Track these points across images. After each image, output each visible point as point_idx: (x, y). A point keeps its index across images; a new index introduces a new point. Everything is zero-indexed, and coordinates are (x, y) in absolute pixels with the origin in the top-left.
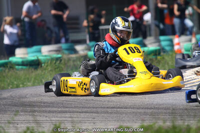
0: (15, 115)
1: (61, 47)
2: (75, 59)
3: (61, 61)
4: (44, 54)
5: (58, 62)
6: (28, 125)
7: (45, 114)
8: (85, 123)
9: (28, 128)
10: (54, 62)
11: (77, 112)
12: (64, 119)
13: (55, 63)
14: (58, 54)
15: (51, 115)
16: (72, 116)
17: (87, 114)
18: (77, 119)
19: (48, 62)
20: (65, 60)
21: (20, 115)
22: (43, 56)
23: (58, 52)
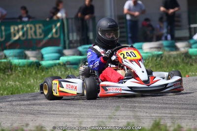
0: (116, 110)
1: (162, 44)
2: (176, 56)
3: (162, 57)
4: (145, 51)
5: (159, 59)
6: (129, 120)
7: (145, 110)
8: (185, 119)
9: (128, 124)
10: (155, 58)
11: (177, 108)
12: (164, 115)
13: (156, 60)
14: (159, 51)
15: (152, 111)
16: (172, 112)
17: (187, 111)
18: (177, 115)
19: (149, 59)
20: (166, 57)
21: (121, 110)
22: (144, 53)
23: (159, 49)
